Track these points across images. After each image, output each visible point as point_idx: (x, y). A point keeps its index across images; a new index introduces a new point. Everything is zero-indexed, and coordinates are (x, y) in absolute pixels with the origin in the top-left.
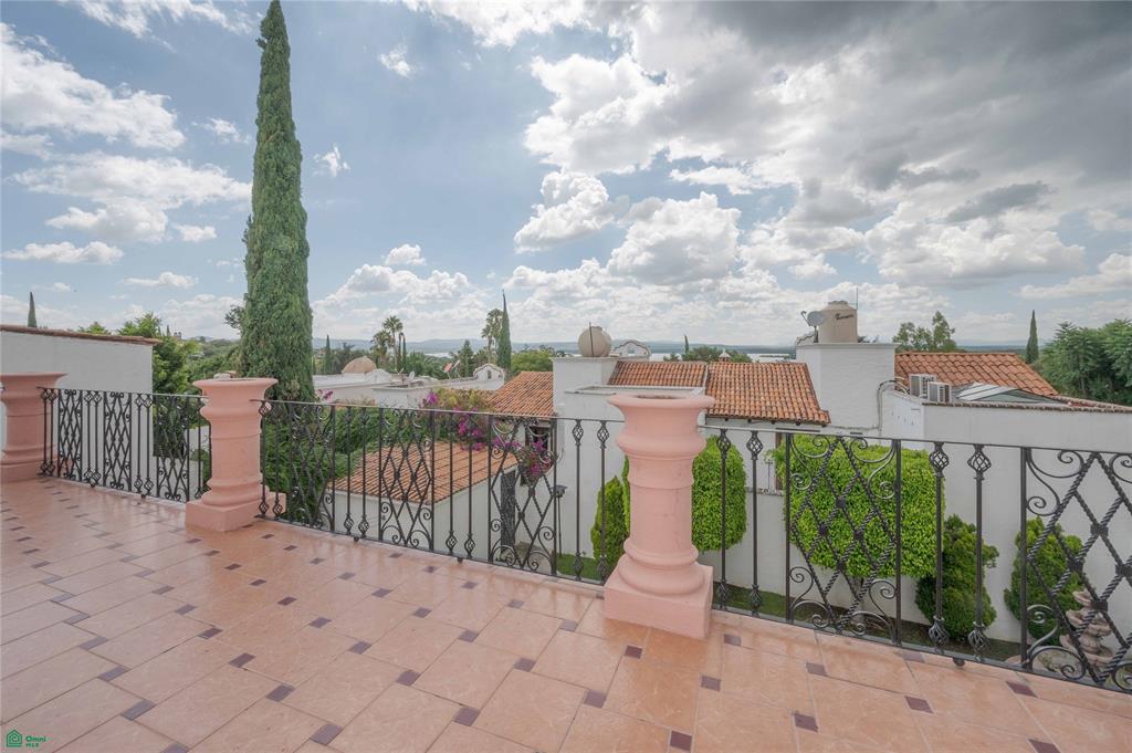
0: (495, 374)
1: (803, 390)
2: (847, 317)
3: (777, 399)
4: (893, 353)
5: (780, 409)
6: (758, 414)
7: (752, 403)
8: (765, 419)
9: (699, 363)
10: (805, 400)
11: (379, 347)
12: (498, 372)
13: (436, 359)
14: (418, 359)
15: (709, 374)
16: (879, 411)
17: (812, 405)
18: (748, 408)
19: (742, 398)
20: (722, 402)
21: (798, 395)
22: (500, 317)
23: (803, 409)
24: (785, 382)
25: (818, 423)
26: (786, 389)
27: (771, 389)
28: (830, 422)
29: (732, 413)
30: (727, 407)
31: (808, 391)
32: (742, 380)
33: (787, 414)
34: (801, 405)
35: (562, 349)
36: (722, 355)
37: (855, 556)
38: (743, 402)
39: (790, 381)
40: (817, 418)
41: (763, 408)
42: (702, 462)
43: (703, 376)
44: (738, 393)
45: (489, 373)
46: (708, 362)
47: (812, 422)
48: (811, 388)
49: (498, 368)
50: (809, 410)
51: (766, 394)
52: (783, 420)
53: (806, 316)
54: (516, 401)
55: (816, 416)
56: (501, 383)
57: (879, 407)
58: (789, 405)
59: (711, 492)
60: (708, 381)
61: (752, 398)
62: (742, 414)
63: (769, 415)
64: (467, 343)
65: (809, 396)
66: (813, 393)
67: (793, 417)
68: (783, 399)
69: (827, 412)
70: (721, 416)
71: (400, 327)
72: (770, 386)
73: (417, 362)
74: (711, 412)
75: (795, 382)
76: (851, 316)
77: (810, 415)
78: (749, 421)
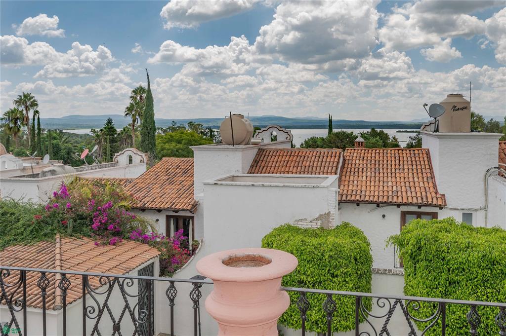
0: (136, 159)
1: (425, 175)
2: (462, 109)
3: (403, 184)
4: (497, 142)
5: (404, 194)
6: (385, 199)
7: (381, 188)
8: (391, 204)
9: (335, 150)
10: (426, 185)
11: (11, 125)
12: (139, 157)
13: (77, 135)
14: (55, 138)
15: (344, 160)
16: (486, 194)
17: (432, 190)
18: (377, 193)
19: (373, 183)
20: (355, 188)
21: (421, 179)
22: (144, 95)
23: (424, 194)
24: (410, 167)
25: (435, 206)
26: (411, 174)
27: (398, 175)
28: (446, 205)
29: (362, 198)
30: (359, 192)
31: (429, 175)
32: (373, 166)
33: (410, 199)
34: (423, 189)
35: (210, 125)
36: (357, 140)
37: (461, 328)
38: (372, 188)
39: (415, 166)
40: (435, 202)
41: (390, 193)
42: (331, 250)
43: (338, 163)
44: (369, 178)
45: (130, 157)
46: (344, 149)
47: (431, 205)
48: (432, 173)
49: (139, 153)
50: (429, 195)
51: (394, 179)
52: (406, 204)
53: (428, 108)
54: (156, 190)
55: (435, 199)
56: (143, 169)
57: (486, 190)
58: (413, 189)
59: (339, 279)
60: (343, 167)
61: (381, 183)
62: (371, 199)
63: (395, 200)
64: (110, 122)
65: (430, 181)
66: (433, 177)
67: (415, 201)
68: (407, 184)
69: (444, 195)
70: (352, 202)
71: (34, 104)
72: (398, 171)
73: (55, 142)
74: (344, 198)
75: (419, 167)
76: (466, 108)
77: (430, 199)
78: (378, 206)
